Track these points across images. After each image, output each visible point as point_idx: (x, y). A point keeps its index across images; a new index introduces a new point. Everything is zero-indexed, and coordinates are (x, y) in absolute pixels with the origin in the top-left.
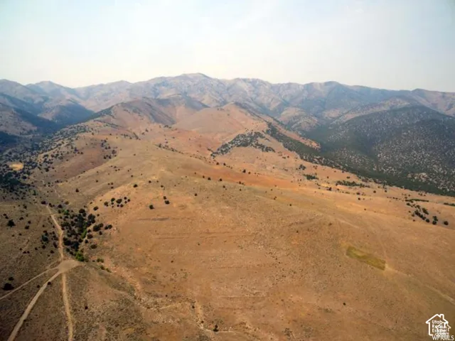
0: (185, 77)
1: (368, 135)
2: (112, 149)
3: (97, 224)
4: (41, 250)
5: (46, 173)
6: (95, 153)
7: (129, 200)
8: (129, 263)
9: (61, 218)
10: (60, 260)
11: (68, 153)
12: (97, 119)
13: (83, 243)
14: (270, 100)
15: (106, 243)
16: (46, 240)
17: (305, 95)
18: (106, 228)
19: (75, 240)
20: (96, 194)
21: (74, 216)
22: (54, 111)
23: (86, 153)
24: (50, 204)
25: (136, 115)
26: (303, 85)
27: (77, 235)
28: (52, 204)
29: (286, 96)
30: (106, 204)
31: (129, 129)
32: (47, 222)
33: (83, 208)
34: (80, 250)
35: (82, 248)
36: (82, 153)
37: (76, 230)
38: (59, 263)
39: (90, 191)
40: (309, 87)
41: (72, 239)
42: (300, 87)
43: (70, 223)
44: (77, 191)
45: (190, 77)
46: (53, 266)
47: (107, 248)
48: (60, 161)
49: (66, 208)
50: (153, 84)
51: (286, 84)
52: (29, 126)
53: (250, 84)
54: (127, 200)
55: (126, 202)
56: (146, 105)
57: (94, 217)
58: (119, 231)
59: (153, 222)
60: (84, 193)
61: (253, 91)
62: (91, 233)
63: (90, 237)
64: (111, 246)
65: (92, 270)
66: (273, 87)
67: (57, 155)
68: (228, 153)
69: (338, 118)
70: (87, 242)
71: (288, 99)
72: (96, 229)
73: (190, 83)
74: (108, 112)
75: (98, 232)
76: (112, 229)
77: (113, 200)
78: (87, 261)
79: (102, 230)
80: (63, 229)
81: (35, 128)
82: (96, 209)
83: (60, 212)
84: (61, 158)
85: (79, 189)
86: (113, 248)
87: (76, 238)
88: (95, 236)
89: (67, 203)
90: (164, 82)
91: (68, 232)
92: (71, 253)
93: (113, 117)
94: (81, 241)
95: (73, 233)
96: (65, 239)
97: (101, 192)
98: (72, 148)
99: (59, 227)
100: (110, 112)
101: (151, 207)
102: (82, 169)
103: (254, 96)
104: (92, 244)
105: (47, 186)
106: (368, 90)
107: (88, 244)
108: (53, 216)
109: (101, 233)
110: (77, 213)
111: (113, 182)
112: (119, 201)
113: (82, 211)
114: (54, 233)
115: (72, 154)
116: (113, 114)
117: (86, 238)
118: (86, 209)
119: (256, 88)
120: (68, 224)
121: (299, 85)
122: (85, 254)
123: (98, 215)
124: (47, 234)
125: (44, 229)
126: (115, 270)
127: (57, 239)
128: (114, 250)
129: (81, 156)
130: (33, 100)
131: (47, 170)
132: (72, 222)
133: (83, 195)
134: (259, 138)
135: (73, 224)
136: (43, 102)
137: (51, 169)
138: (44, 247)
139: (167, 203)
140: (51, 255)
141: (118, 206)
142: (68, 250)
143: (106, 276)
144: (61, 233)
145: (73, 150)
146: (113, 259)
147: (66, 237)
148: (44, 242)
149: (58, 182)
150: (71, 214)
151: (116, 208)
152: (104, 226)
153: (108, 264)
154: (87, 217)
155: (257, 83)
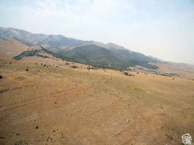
1: (83, 54)
14: (32, 40)
17: (50, 39)
26: (48, 36)
29: (40, 39)
40: (51, 36)
42: (47, 36)
66: (33, 35)
68: (21, 60)
69: (67, 49)
71: (41, 41)
103: (23, 38)
121: (46, 35)
134: (38, 52)
155: (24, 32)
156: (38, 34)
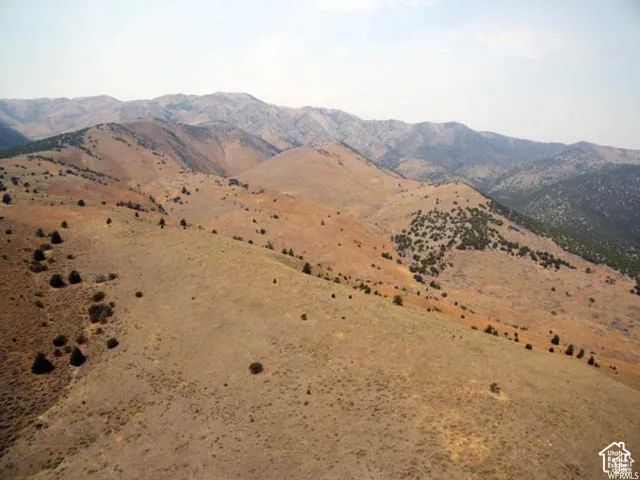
0: (220, 98)
12: (41, 153)
25: (147, 152)
29: (389, 140)
31: (133, 184)
40: (422, 128)
42: (408, 127)
45: (231, 97)
51: (386, 122)
53: (328, 118)
56: (165, 134)
61: (337, 129)
66: (365, 125)
71: (393, 145)
73: (231, 108)
74: (75, 139)
90: (184, 103)
93: (89, 153)
100: (81, 141)
103: (340, 136)
106: (505, 140)
119: (339, 124)
121: (405, 125)
155: (340, 117)
156: (379, 122)
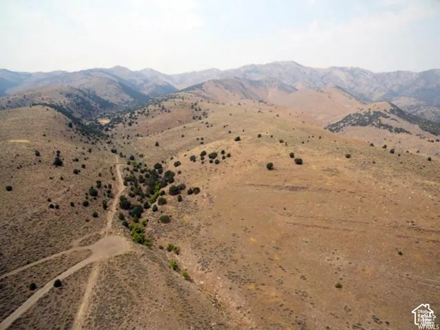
2: (203, 111)
3: (176, 184)
4: (81, 208)
5: (128, 127)
6: (184, 113)
7: (229, 156)
8: (233, 266)
9: (128, 169)
10: (102, 233)
11: (155, 110)
13: (149, 211)
14: (372, 89)
15: (187, 218)
16: (94, 194)
17: (421, 84)
18: (190, 192)
19: (139, 203)
20: (181, 149)
21: (145, 170)
22: (150, 89)
23: (174, 112)
24: (121, 154)
27: (143, 196)
28: (124, 154)
29: (393, 85)
30: (193, 159)
32: (108, 171)
33: (160, 163)
34: (141, 220)
35: (146, 218)
36: (169, 112)
37: (145, 189)
38: (98, 238)
39: (172, 146)
41: (135, 201)
43: (138, 178)
44: (157, 145)
46: (84, 244)
47: (189, 226)
48: (145, 117)
49: (138, 160)
50: (243, 71)
52: (127, 97)
54: (225, 155)
55: (224, 158)
56: (238, 84)
57: (174, 174)
58: (211, 201)
59: (276, 191)
60: (166, 148)
62: (164, 197)
63: (163, 202)
64: (196, 225)
65: (153, 268)
67: (144, 112)
68: (341, 132)
70: (155, 209)
72: (175, 191)
74: (200, 86)
75: (176, 197)
76: (200, 194)
77: (204, 154)
78: (149, 246)
79: (183, 193)
80: (125, 184)
81: (132, 100)
82: (177, 164)
83: (129, 164)
84: (147, 115)
85: (160, 144)
86: (199, 229)
87: (141, 200)
88: (171, 203)
89: (142, 156)
91: (132, 189)
92: (126, 225)
93: (204, 91)
94: (147, 207)
95: (139, 192)
96: (122, 198)
97: (187, 147)
98: (160, 106)
99: (122, 181)
100: (202, 87)
101: (270, 167)
102: (167, 126)
103: (352, 86)
104: (164, 214)
105: (126, 138)
107: (156, 214)
108: (118, 167)
109: (180, 200)
110: (152, 168)
111: (204, 137)
112: (213, 156)
113: (158, 166)
114: (110, 186)
115: (159, 112)
116: (204, 88)
117: (156, 203)
118: (163, 166)
120: (134, 178)
122: (148, 229)
123: (180, 173)
124: (99, 186)
125: (99, 179)
126: (201, 277)
127: (112, 197)
128: (202, 232)
129: (169, 114)
130: (136, 82)
131: (130, 124)
132: (141, 177)
133: (163, 150)
134: (381, 118)
135: (142, 181)
136: (143, 84)
137: (134, 125)
138: (86, 204)
139: (299, 162)
140: (92, 219)
141: (211, 162)
142: (122, 217)
143: (180, 289)
144: (121, 189)
145: (161, 108)
146: (198, 252)
147: (127, 196)
148: (90, 197)
149: (138, 135)
150: (143, 168)
151: (209, 165)
152: (188, 188)
153: (188, 260)
154: (163, 175)
155: (357, 72)
